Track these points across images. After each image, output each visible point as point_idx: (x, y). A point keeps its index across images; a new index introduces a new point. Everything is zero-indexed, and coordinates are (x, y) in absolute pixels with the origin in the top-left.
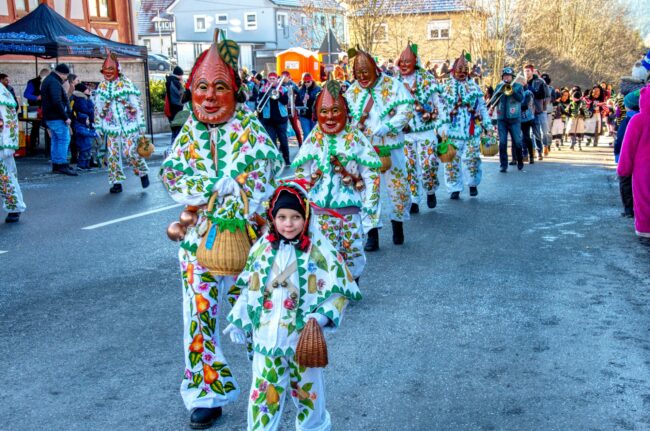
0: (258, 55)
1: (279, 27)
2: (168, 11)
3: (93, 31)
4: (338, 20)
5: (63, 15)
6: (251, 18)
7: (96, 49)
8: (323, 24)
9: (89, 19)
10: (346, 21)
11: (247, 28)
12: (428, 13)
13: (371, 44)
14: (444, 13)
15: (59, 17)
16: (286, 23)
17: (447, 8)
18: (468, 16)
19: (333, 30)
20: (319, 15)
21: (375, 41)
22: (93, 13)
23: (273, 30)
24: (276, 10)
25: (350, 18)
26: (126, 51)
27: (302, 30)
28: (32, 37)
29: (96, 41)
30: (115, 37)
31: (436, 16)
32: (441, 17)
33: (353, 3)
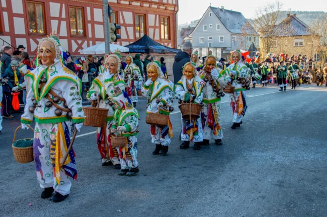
0: (224, 52)
1: (232, 42)
2: (190, 36)
3: (162, 44)
4: (256, 39)
5: (152, 38)
6: (222, 38)
7: (163, 50)
8: (250, 40)
9: (161, 39)
10: (259, 39)
11: (220, 42)
12: (294, 36)
13: (270, 48)
15: (150, 39)
16: (235, 40)
17: (302, 34)
18: (311, 37)
19: (254, 43)
20: (249, 37)
21: (271, 47)
22: (163, 37)
23: (230, 43)
24: (232, 35)
25: (261, 38)
26: (173, 51)
27: (242, 42)
28: (141, 47)
29: (163, 48)
30: (170, 46)
31: (298, 37)
32: (300, 37)
33: (263, 32)
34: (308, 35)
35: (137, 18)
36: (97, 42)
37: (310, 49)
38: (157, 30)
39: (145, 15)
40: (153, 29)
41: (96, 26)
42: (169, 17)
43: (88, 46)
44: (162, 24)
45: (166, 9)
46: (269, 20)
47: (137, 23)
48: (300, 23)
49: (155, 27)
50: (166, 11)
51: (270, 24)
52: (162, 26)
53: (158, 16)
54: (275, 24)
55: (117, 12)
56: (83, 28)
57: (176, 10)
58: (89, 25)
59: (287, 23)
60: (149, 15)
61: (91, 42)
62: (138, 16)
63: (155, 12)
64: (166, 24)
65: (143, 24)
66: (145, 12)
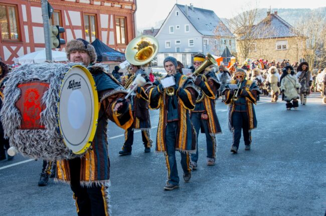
3: (119, 50)
4: (232, 42)
6: (191, 42)
7: (119, 58)
8: (225, 44)
9: (116, 44)
10: (236, 42)
11: (189, 46)
12: (276, 38)
13: (248, 52)
14: (284, 37)
15: (104, 45)
16: (208, 43)
17: (285, 35)
18: (296, 38)
19: (229, 47)
21: (250, 51)
22: (119, 42)
23: (201, 47)
24: (203, 37)
25: (238, 40)
29: (119, 54)
31: (280, 39)
32: (282, 39)
33: (240, 34)
34: (292, 37)
35: (86, 18)
36: (36, 48)
37: (294, 53)
38: (112, 33)
39: (96, 14)
40: (106, 32)
41: (34, 28)
42: (126, 17)
43: (25, 53)
44: (117, 25)
45: (121, 8)
46: (246, 20)
47: (86, 24)
48: (282, 22)
49: (109, 30)
50: (121, 10)
51: (247, 24)
52: (118, 28)
53: (112, 16)
54: (254, 24)
55: (61, 11)
56: (17, 31)
57: (134, 9)
58: (26, 28)
59: (267, 23)
60: (101, 15)
61: (28, 49)
62: (87, 17)
63: (108, 11)
64: (123, 25)
65: (94, 26)
66: (96, 12)
